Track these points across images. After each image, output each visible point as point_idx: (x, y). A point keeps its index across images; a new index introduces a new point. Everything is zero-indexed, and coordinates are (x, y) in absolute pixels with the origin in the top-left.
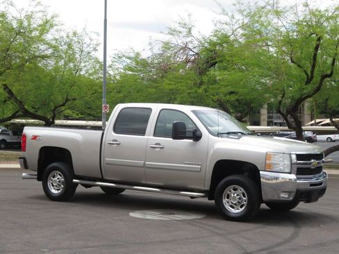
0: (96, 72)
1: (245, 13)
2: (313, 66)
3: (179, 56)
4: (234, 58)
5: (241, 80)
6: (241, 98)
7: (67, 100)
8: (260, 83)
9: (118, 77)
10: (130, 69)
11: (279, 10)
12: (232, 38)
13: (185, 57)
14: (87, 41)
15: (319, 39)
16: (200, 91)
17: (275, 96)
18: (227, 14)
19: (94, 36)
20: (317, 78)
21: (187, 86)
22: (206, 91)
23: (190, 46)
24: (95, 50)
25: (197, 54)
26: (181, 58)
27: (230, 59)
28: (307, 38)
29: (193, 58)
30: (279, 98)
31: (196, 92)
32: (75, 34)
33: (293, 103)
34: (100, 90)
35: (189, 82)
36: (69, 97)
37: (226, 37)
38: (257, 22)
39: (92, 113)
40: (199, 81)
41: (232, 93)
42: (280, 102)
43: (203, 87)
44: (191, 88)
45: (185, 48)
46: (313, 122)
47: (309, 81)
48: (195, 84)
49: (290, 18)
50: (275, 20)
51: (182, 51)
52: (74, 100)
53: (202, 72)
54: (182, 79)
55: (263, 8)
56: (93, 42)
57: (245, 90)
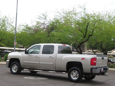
0: (12, 31)
1: (65, 13)
2: (86, 32)
3: (42, 26)
4: (60, 28)
5: (62, 36)
6: (62, 42)
7: (2, 40)
8: (68, 37)
9: (20, 33)
10: (24, 30)
11: (76, 13)
12: (60, 21)
13: (43, 27)
14: (10, 20)
15: (88, 24)
16: (48, 39)
17: (74, 41)
18: (59, 13)
19: (12, 18)
20: (87, 36)
21: (44, 37)
22: (50, 39)
23: (45, 23)
24: (12, 23)
25: (48, 26)
26: (42, 27)
27: (59, 28)
28: (84, 23)
29: (46, 27)
30: (75, 42)
31: (47, 39)
32: (6, 17)
33: (79, 44)
34: (13, 37)
35: (45, 36)
36: (2, 39)
37: (58, 21)
38: (69, 16)
39: (10, 45)
40: (48, 35)
41: (59, 40)
42: (75, 44)
43: (49, 38)
44: (45, 38)
45: (44, 24)
46: (88, 51)
47: (85, 37)
48: (47, 36)
49: (79, 16)
50: (75, 16)
51: (42, 25)
52: (4, 40)
53: (49, 32)
54: (42, 34)
55: (71, 12)
56: (12, 20)
57: (64, 39)
